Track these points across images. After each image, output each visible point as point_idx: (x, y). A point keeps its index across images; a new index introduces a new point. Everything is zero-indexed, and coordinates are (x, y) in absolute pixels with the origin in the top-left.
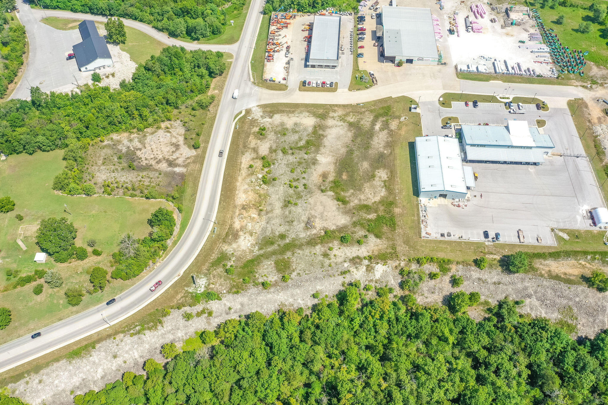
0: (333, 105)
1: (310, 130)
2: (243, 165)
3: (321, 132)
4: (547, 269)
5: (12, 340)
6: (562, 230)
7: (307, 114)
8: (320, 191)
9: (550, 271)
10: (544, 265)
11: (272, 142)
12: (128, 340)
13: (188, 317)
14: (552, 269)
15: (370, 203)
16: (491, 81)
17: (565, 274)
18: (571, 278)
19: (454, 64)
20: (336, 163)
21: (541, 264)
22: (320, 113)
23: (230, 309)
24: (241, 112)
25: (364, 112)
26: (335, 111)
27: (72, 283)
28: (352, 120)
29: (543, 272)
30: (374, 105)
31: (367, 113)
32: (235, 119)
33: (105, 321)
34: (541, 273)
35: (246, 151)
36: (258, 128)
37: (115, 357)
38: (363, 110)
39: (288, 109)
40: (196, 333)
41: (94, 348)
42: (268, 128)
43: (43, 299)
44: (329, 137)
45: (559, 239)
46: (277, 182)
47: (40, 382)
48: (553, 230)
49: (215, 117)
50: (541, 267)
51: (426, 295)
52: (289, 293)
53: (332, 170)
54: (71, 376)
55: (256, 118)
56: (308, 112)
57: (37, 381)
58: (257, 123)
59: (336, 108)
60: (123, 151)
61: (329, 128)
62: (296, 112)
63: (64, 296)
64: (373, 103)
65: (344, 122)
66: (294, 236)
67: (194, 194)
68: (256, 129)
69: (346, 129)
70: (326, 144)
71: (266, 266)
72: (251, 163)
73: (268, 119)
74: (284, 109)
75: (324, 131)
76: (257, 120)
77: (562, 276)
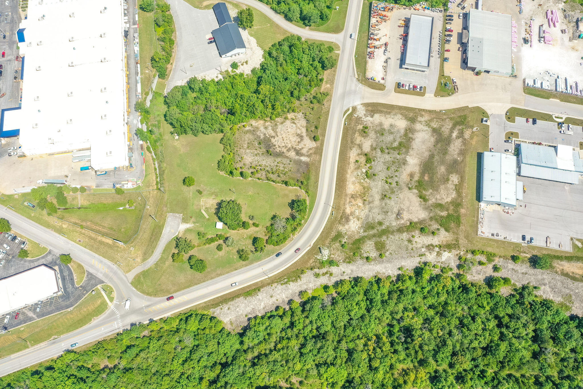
0: (421, 110)
1: (402, 132)
2: (351, 160)
3: (410, 135)
4: (561, 268)
5: (208, 280)
6: (579, 240)
7: (400, 116)
8: (408, 189)
9: (563, 269)
10: (560, 265)
11: (373, 140)
12: (280, 287)
13: (317, 275)
14: (565, 268)
15: (443, 202)
16: (551, 99)
17: (573, 273)
18: (577, 276)
19: (523, 78)
20: (421, 165)
21: (558, 264)
22: (410, 116)
23: (344, 272)
24: (348, 110)
25: (445, 119)
26: (422, 116)
27: (241, 244)
28: (435, 126)
29: (558, 270)
30: (453, 113)
31: (447, 120)
32: (344, 115)
33: (265, 273)
34: (556, 270)
35: (353, 147)
36: (362, 126)
37: (271, 297)
38: (445, 117)
39: (385, 110)
40: (321, 285)
41: (259, 290)
42: (370, 127)
43: (223, 254)
44: (417, 140)
45: (575, 246)
46: (376, 177)
47: (229, 309)
48: (572, 239)
49: (329, 111)
50: (558, 266)
51: (474, 275)
52: (383, 265)
53: (417, 171)
54: (246, 307)
55: (360, 116)
56: (401, 114)
57: (227, 308)
58: (361, 121)
59: (423, 113)
60: (261, 138)
61: (417, 132)
62: (392, 114)
63: (237, 253)
64: (453, 111)
65: (429, 127)
66: (388, 224)
67: (317, 181)
68: (360, 127)
69: (430, 134)
70: (414, 147)
71: (368, 245)
72: (357, 158)
73: (369, 118)
74: (382, 109)
75: (413, 134)
76: (361, 118)
77: (571, 274)
